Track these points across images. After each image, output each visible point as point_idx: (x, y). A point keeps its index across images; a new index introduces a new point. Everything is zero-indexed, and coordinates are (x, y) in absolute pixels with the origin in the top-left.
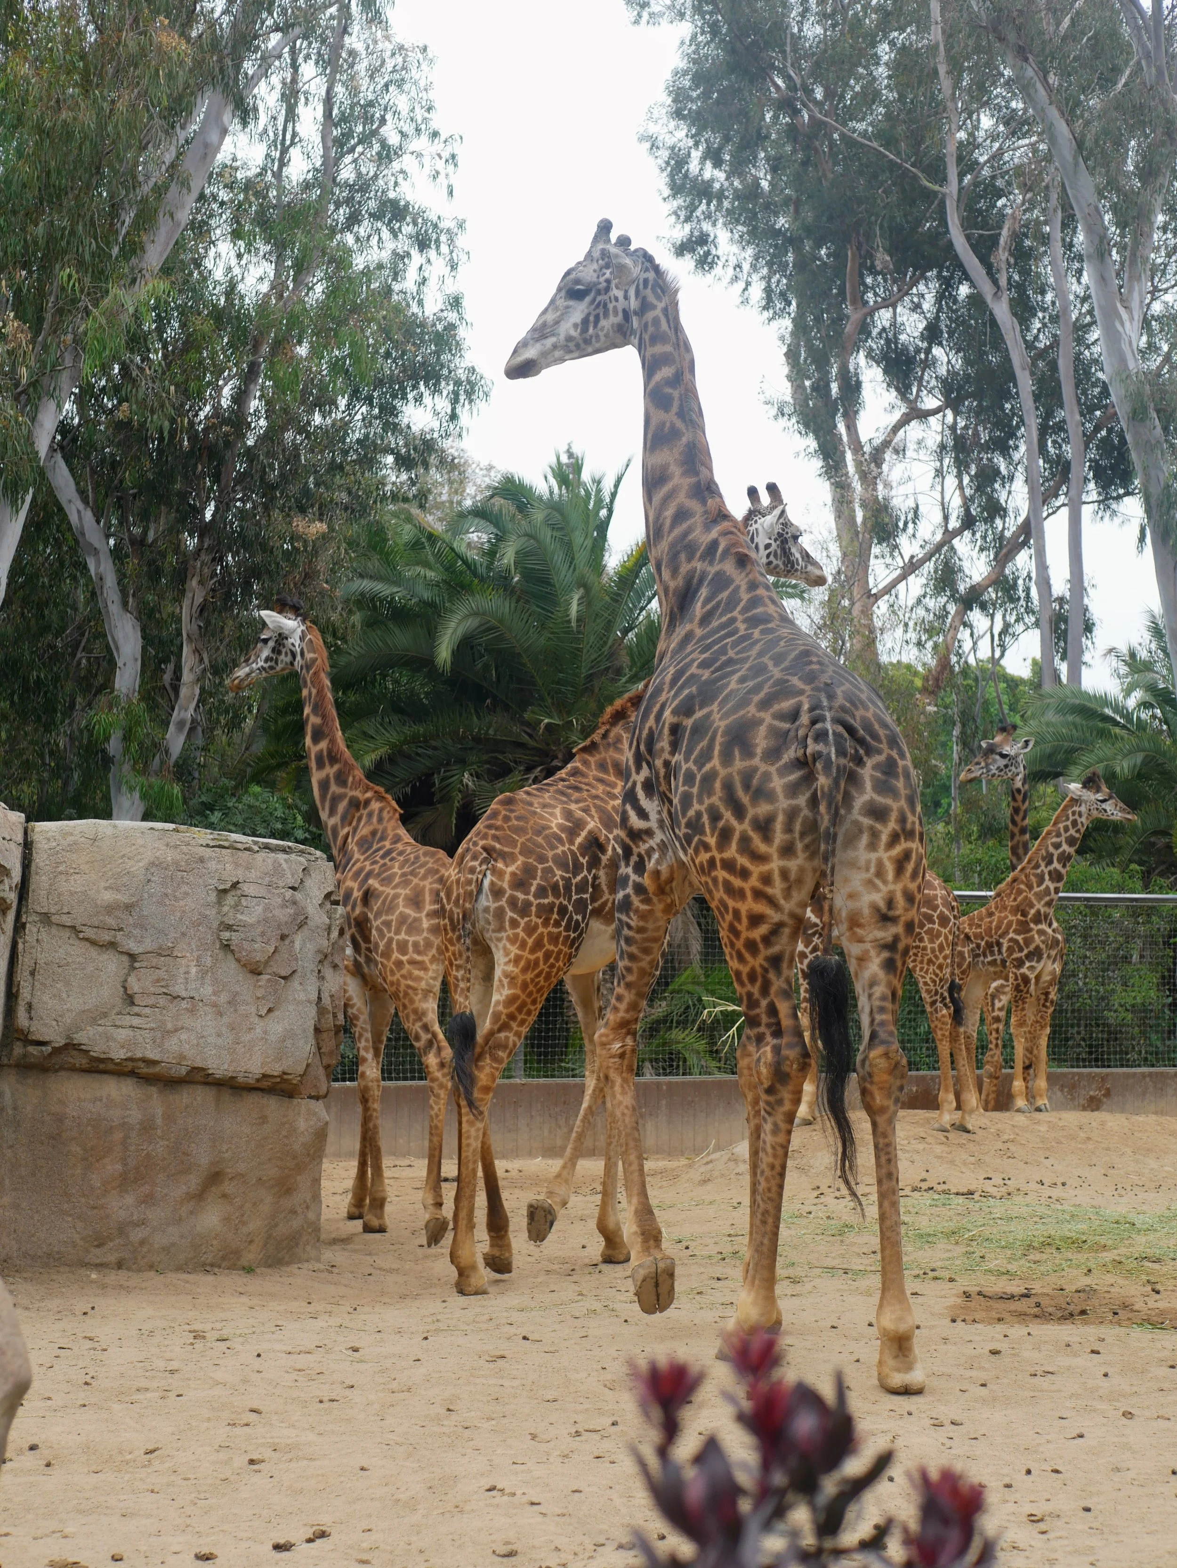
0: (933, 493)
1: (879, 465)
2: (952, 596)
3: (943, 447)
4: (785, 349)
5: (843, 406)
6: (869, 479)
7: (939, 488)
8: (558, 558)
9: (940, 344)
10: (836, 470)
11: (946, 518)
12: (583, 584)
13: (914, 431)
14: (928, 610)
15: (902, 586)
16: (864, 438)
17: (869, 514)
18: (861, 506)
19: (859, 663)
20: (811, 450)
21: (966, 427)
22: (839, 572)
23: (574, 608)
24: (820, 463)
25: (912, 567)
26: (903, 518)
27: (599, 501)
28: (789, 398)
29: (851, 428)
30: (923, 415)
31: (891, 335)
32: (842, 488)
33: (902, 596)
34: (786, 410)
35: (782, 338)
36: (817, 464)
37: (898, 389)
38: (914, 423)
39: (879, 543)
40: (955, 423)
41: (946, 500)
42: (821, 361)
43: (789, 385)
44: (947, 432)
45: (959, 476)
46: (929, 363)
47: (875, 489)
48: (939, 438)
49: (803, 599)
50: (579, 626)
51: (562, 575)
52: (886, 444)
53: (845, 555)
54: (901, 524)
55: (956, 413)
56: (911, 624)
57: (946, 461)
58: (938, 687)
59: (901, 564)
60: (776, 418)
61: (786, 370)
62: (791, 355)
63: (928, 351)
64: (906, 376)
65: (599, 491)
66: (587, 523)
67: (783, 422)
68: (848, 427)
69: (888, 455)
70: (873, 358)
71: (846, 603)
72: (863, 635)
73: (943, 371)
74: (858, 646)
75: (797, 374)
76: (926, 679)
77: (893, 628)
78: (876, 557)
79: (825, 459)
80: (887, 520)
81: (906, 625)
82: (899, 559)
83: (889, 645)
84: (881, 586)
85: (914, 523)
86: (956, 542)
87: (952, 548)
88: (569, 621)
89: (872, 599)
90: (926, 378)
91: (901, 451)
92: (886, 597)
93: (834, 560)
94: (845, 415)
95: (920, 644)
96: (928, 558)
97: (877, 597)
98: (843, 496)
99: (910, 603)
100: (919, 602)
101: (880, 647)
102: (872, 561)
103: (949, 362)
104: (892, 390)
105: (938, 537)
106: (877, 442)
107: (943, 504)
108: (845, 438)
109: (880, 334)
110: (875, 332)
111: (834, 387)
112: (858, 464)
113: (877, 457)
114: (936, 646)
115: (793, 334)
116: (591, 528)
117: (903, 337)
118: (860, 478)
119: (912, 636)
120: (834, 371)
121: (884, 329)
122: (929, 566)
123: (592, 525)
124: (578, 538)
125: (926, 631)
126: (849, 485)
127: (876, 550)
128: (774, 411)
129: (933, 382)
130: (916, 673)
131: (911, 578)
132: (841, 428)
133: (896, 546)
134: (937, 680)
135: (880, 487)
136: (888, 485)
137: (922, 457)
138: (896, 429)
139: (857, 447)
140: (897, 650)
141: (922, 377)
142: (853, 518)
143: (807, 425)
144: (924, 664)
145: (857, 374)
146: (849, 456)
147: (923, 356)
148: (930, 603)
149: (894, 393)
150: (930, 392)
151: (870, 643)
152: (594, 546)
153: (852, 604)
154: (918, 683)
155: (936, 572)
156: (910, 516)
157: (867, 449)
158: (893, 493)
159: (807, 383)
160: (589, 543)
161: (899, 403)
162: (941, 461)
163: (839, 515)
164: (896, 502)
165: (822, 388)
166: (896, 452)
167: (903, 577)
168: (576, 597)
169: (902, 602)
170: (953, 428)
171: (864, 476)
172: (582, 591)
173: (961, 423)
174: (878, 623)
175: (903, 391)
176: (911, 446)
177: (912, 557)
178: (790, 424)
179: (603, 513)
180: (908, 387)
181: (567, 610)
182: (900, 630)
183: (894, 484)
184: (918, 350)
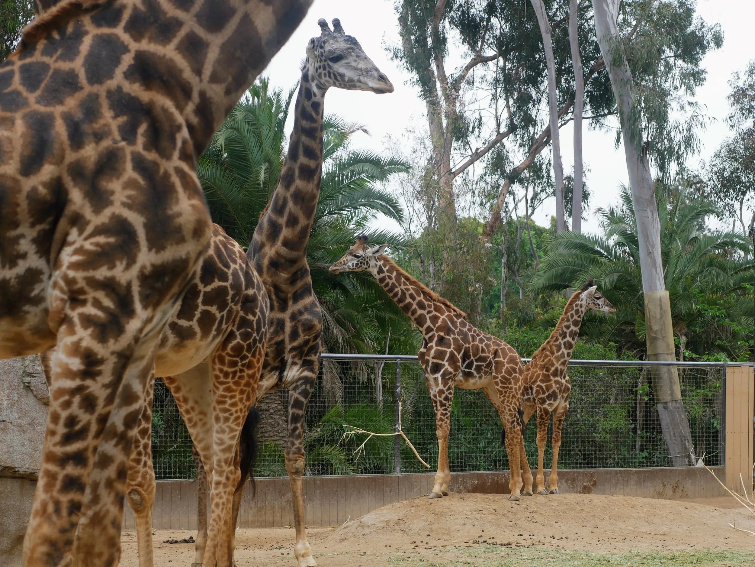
0: (491, 110)
1: (457, 91)
2: (502, 174)
3: (497, 81)
4: (398, 16)
5: (435, 52)
6: (451, 99)
7: (494, 106)
8: (252, 143)
9: (496, 16)
10: (430, 93)
11: (498, 125)
12: (268, 160)
13: (479, 70)
14: (487, 183)
15: (471, 168)
16: (448, 73)
17: (451, 121)
18: (446, 116)
19: (444, 215)
20: (415, 80)
21: (511, 69)
22: (431, 158)
23: (262, 175)
24: (420, 89)
25: (477, 156)
26: (472, 125)
27: (279, 107)
28: (400, 47)
29: (440, 67)
30: (485, 60)
31: (465, 9)
32: (434, 105)
33: (471, 173)
34: (399, 55)
35: (397, 9)
36: (418, 89)
37: (469, 44)
38: (479, 65)
39: (457, 140)
40: (505, 66)
41: (499, 114)
42: (421, 24)
43: (401, 38)
44: (500, 71)
45: (507, 99)
46: (489, 28)
47: (454, 106)
48: (494, 75)
49: (408, 172)
50: (265, 187)
51: (255, 154)
52: (462, 77)
53: (435, 147)
54: (470, 129)
55: (506, 60)
56: (477, 192)
57: (499, 90)
58: (493, 231)
59: (470, 153)
60: (392, 59)
61: (399, 29)
62: (403, 20)
63: (488, 20)
64: (475, 36)
65: (278, 101)
66: (270, 121)
67: (397, 62)
68: (438, 66)
69: (463, 85)
70: (454, 24)
71: (436, 177)
72: (446, 198)
73: (497, 33)
74: (443, 205)
75: (406, 32)
76: (485, 226)
77: (465, 194)
78: (455, 149)
79: (423, 86)
80: (462, 125)
81: (474, 192)
82: (469, 151)
83: (462, 205)
84: (458, 167)
85: (478, 128)
86: (504, 140)
87: (503, 145)
88: (259, 184)
89: (452, 176)
90: (487, 36)
91: (471, 83)
92: (461, 175)
93: (429, 150)
94: (436, 59)
95: (482, 204)
96: (487, 150)
97: (455, 174)
98: (434, 110)
99: (476, 179)
100: (482, 178)
101: (456, 205)
102: (452, 151)
103: (501, 27)
104: (466, 44)
105: (494, 137)
106: (455, 76)
107: (496, 116)
108: (436, 73)
109: (458, 8)
110: (455, 7)
111: (429, 41)
112: (444, 90)
113: (456, 85)
114: (492, 206)
115: (403, 6)
116: (273, 125)
117: (473, 11)
118: (445, 99)
119: (478, 200)
120: (429, 31)
121: (461, 5)
122: (489, 155)
123: (274, 123)
124: (265, 131)
125: (486, 196)
126: (438, 103)
127: (455, 144)
128: (391, 55)
129: (491, 40)
130: (478, 224)
131: (477, 163)
132: (434, 66)
133: (467, 143)
134: (492, 227)
135: (458, 104)
136: (463, 104)
137: (484, 87)
138: (468, 68)
139: (443, 79)
140: (468, 207)
141: (484, 37)
142: (440, 124)
143: (412, 64)
144: (485, 218)
145: (443, 33)
146: (438, 85)
147: (485, 23)
148: (488, 179)
149: (466, 46)
150: (489, 46)
151: (450, 203)
152: (275, 136)
153: (440, 178)
154: (480, 230)
155: (492, 159)
156: (477, 123)
157: (450, 80)
158: (466, 109)
159: (412, 38)
160: (272, 134)
161: (470, 52)
162: (496, 89)
163: (431, 123)
164: (466, 115)
165: (421, 41)
166: (468, 83)
167: (471, 162)
168: (263, 168)
169: (470, 178)
170: (503, 69)
171: (447, 97)
172: (267, 164)
173: (508, 66)
174: (455, 191)
175: (473, 45)
176: (477, 80)
177: (477, 149)
178: (401, 63)
179: (281, 115)
180: (476, 43)
181: (258, 176)
182: (469, 195)
183: (466, 104)
184: (482, 19)
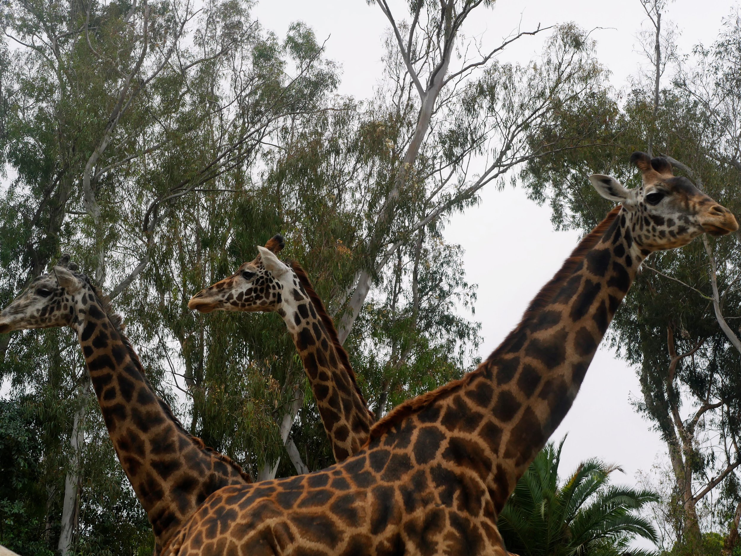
0: (720, 446)
1: (692, 433)
2: (735, 498)
3: (723, 423)
4: (639, 378)
5: (671, 404)
6: (688, 440)
7: (723, 443)
8: (534, 483)
9: (717, 372)
10: (670, 436)
11: (728, 458)
12: (546, 497)
13: (708, 415)
14: (724, 506)
15: (709, 494)
16: (683, 420)
17: (689, 458)
18: (684, 454)
19: (690, 534)
20: (657, 426)
21: (734, 413)
22: (676, 487)
23: (543, 509)
24: (662, 433)
25: (713, 484)
26: (706, 459)
27: (552, 455)
28: (643, 402)
29: (676, 415)
30: (712, 407)
31: (692, 369)
32: (674, 445)
33: (709, 498)
34: (643, 407)
35: (638, 373)
36: (660, 433)
37: (698, 395)
38: (707, 411)
39: (696, 472)
40: (729, 411)
41: (728, 449)
42: (658, 383)
43: (643, 395)
44: (725, 415)
45: (733, 437)
46: (713, 382)
47: (691, 445)
48: (721, 418)
49: (658, 502)
50: (545, 518)
51: (536, 492)
52: (694, 422)
53: (678, 479)
54: (706, 462)
55: (729, 406)
56: (716, 513)
57: (726, 430)
58: (733, 546)
59: (707, 482)
60: (638, 411)
61: (641, 388)
62: (643, 380)
63: (712, 376)
64: (702, 388)
65: (552, 450)
66: (547, 466)
67: (641, 413)
68: (674, 415)
69: (696, 428)
70: (684, 381)
71: (681, 503)
72: (691, 519)
73: (720, 385)
74: (689, 525)
75: (646, 390)
76: (725, 541)
77: (707, 515)
78: (694, 479)
79: (664, 431)
80: (698, 460)
81: (713, 513)
82: (706, 480)
83: (705, 524)
84: (698, 494)
85: (712, 461)
86: (735, 470)
87: (734, 474)
88: (541, 516)
89: (694, 501)
90: (712, 389)
91: (702, 426)
92: (701, 500)
93: (673, 481)
94: (672, 409)
95: (721, 523)
96: (721, 479)
97: (696, 500)
98: (674, 449)
99: (714, 502)
100: (719, 501)
101: (700, 525)
102: (692, 481)
103: (723, 381)
104: (695, 396)
105: (726, 468)
106: (689, 422)
107: (726, 451)
108: (673, 420)
109: (686, 368)
110: (684, 368)
111: (666, 395)
112: (681, 433)
113: (690, 428)
114: (729, 524)
115: (643, 370)
116: (549, 469)
117: (698, 370)
118: (683, 440)
119: (717, 519)
120: (665, 387)
121: (688, 366)
122: (723, 483)
123: (549, 467)
124: (543, 474)
125: (724, 517)
126: (678, 443)
127: (694, 476)
128: (636, 408)
129: (716, 391)
130: (720, 538)
131: (713, 490)
132: (671, 415)
133: (704, 474)
134: (731, 542)
135: (693, 444)
136: (697, 443)
137: (713, 428)
138: (699, 414)
139: (680, 424)
140: (709, 527)
141: (709, 390)
142: (681, 460)
143: (653, 414)
144: (725, 534)
145: (677, 389)
146: (676, 429)
147: (709, 378)
148: (724, 502)
149: (696, 397)
150: (714, 396)
151: (695, 523)
152: (551, 477)
153: (684, 503)
154: (722, 543)
155: (726, 485)
156: (710, 458)
157: (685, 425)
158: (700, 447)
159: (652, 394)
160: (548, 476)
161: (699, 402)
162: (723, 430)
163: (673, 459)
164: (701, 451)
165: (659, 396)
166: (700, 426)
167: (709, 489)
168: (543, 504)
169: (710, 502)
170: (728, 413)
171: (684, 439)
172: (546, 500)
173: (732, 411)
174: (698, 514)
175: (701, 397)
176: (708, 423)
177: (713, 479)
178: (645, 414)
179: (555, 461)
180: (703, 394)
181: (540, 510)
182: (710, 516)
183: (700, 442)
184: (706, 376)
